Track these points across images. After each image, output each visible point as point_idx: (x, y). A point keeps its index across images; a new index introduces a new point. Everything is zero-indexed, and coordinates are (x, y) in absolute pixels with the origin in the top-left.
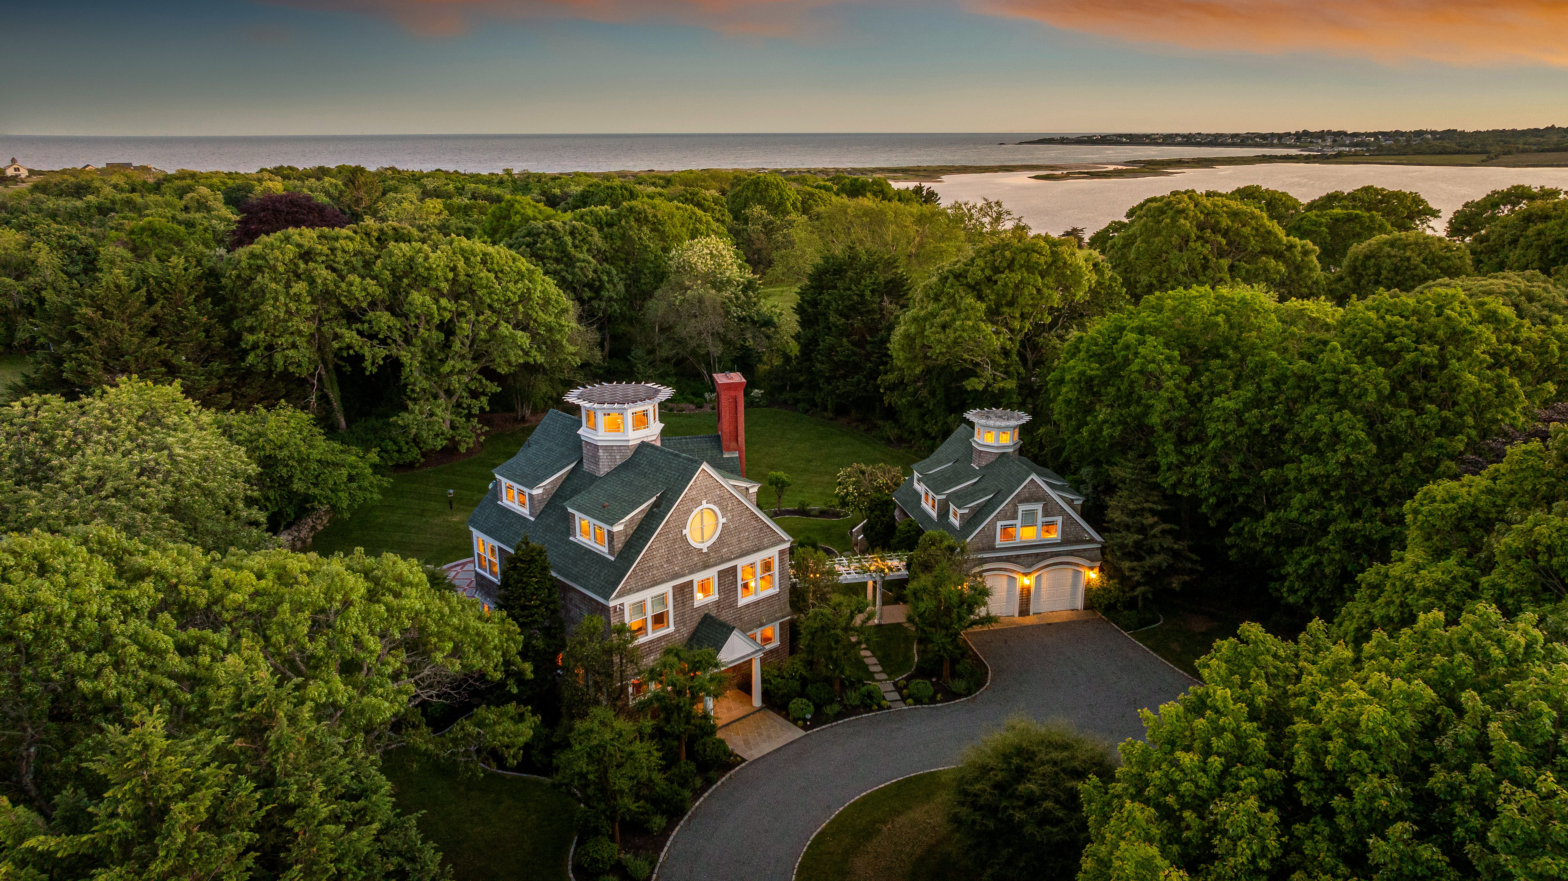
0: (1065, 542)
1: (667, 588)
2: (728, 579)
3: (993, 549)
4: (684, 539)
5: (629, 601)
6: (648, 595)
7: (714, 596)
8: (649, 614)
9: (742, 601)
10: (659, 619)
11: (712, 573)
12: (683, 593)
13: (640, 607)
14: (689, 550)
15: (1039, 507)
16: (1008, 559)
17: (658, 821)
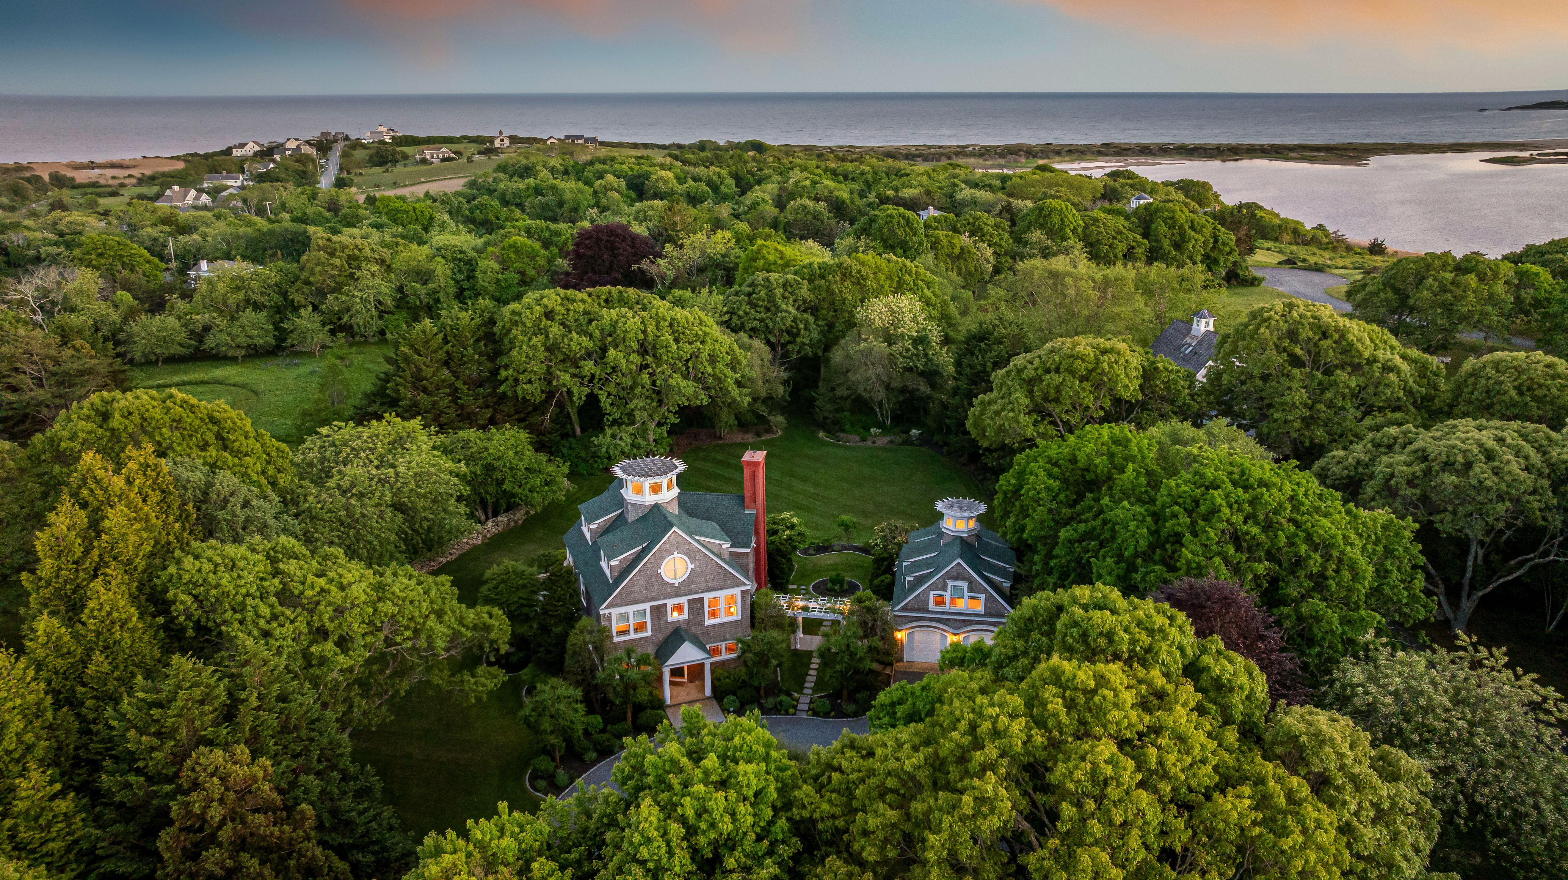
0: (987, 614)
1: (646, 606)
2: (696, 606)
3: (927, 611)
4: (659, 575)
5: (615, 612)
6: (630, 609)
7: (685, 616)
8: (632, 622)
9: (708, 622)
10: (640, 627)
11: (683, 600)
12: (659, 612)
13: (625, 617)
14: (663, 583)
15: (965, 584)
16: (939, 621)
17: (592, 755)
